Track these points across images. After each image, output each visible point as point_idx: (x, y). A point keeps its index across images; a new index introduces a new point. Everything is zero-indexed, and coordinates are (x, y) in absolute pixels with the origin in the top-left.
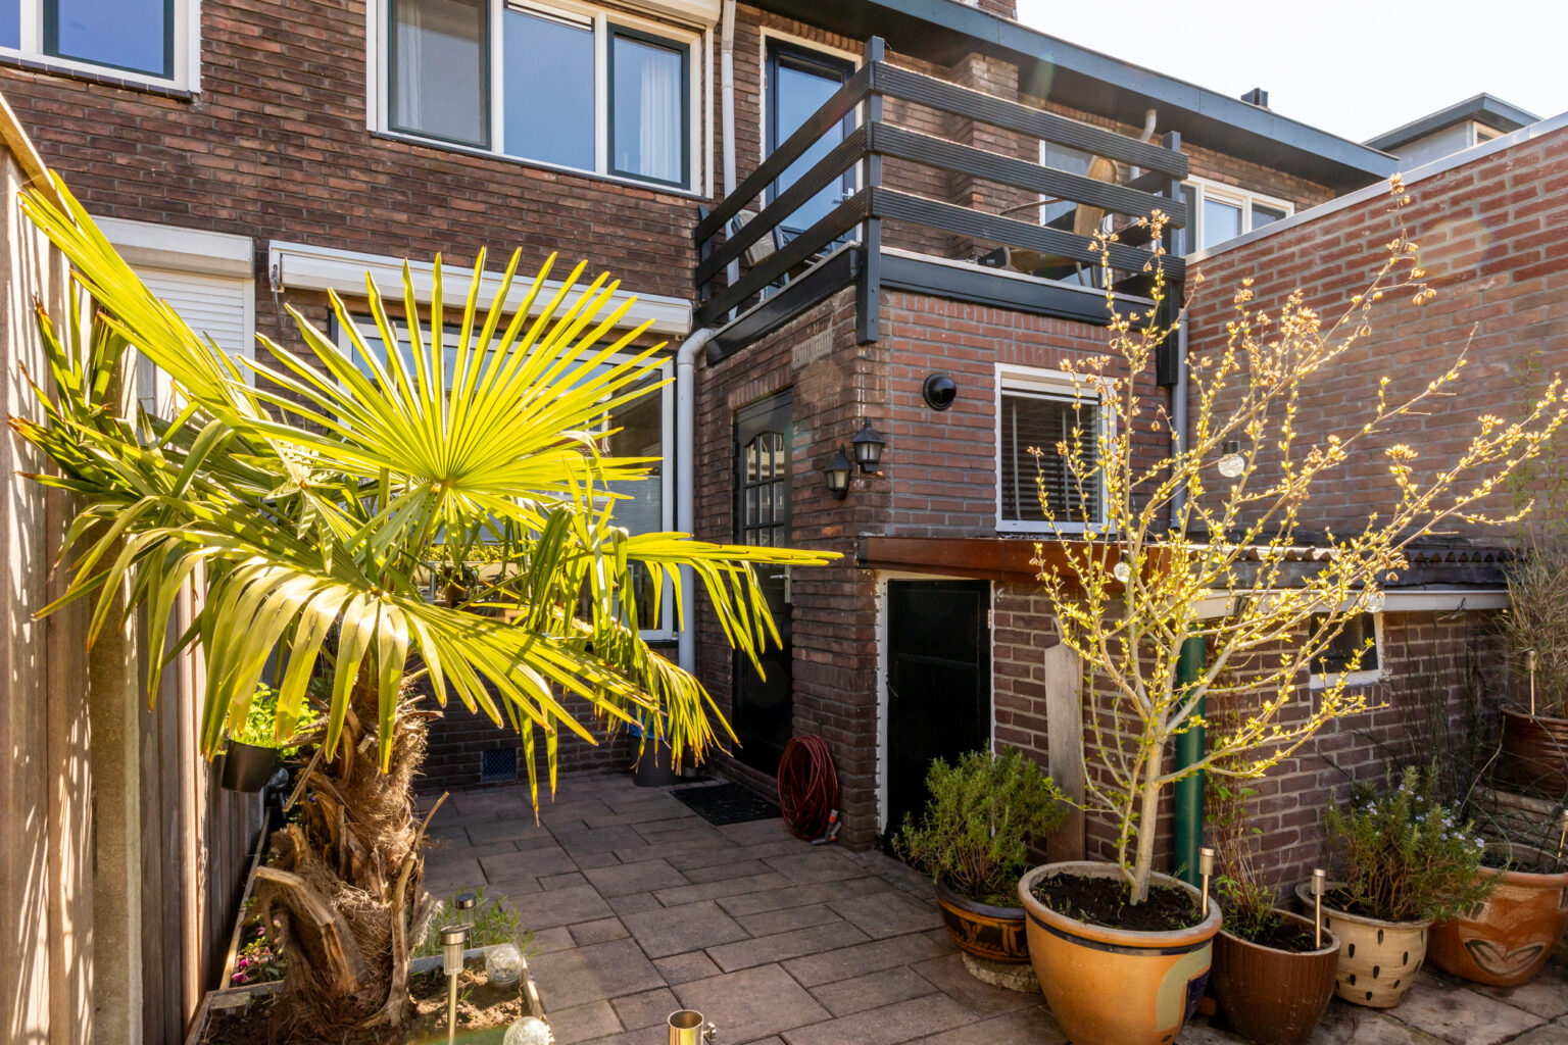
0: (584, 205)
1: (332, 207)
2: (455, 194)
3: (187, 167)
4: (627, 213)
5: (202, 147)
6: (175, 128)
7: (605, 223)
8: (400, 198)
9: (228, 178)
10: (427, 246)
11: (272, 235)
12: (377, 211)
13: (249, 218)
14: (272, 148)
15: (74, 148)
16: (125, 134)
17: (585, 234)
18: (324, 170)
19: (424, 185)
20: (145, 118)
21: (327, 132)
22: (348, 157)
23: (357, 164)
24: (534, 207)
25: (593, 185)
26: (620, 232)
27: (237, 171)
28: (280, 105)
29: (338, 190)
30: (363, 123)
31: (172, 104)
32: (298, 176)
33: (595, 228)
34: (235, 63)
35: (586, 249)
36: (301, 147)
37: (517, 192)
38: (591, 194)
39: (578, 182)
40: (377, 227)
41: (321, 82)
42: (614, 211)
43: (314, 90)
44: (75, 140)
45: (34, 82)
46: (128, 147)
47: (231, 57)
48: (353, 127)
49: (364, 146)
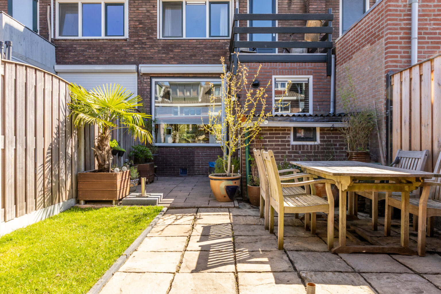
0: (202, 46)
1: (151, 56)
2: (174, 49)
3: (126, 53)
4: (213, 46)
5: (128, 48)
6: (124, 46)
7: (207, 49)
8: (164, 51)
9: (133, 53)
10: (169, 61)
11: (140, 63)
12: (159, 55)
13: (136, 61)
14: (140, 46)
15: (109, 53)
16: (117, 48)
17: (203, 53)
18: (150, 48)
19: (168, 48)
20: (120, 45)
21: (150, 41)
22: (154, 45)
23: (155, 46)
24: (191, 48)
25: (205, 41)
26: (211, 51)
27: (135, 52)
28: (142, 37)
29: (152, 52)
30: (156, 37)
31: (124, 41)
32: (145, 51)
33: (205, 51)
34: (134, 31)
35: (203, 56)
36: (145, 45)
37: (188, 46)
38: (204, 43)
39: (201, 41)
40: (160, 58)
41: (149, 31)
42: (209, 46)
43: (148, 33)
44: (109, 51)
45: (103, 42)
46: (117, 51)
47: (134, 30)
48: (155, 39)
49: (157, 42)
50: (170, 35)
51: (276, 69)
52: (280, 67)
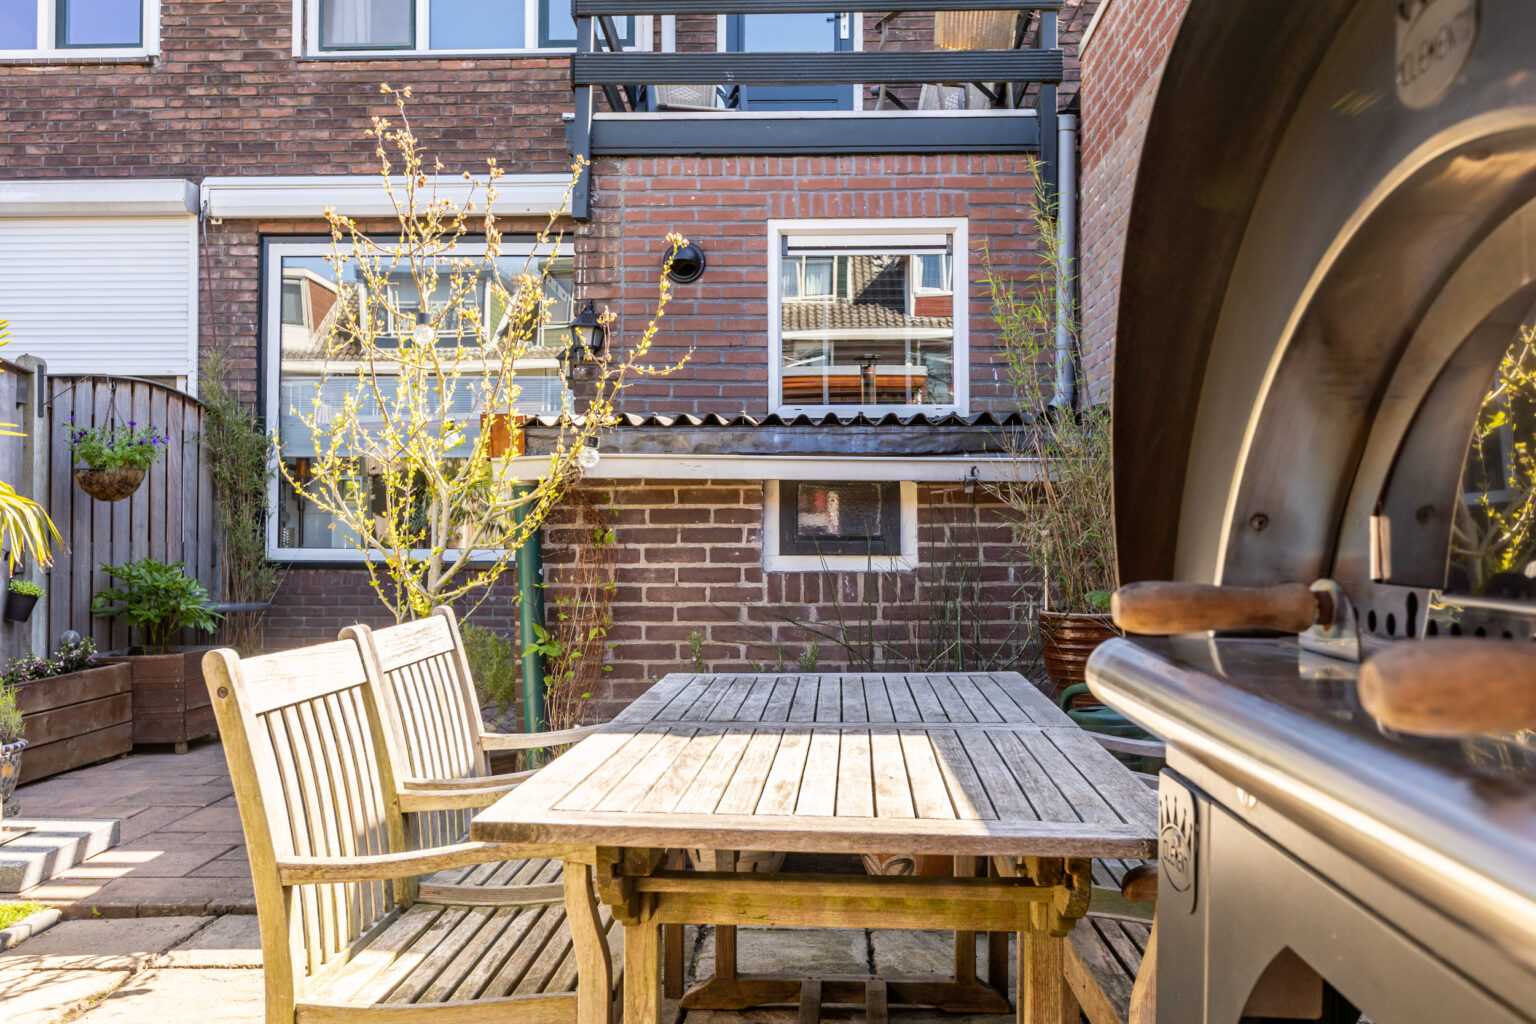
0: (504, 87)
1: (263, 136)
2: (373, 102)
3: (149, 123)
4: (552, 87)
5: (159, 103)
6: (140, 91)
7: (527, 103)
8: (323, 116)
9: (179, 126)
10: (346, 159)
11: (212, 172)
12: (302, 133)
13: (196, 160)
14: (215, 91)
15: (69, 124)
16: (105, 104)
17: (505, 119)
18: (258, 102)
19: (345, 99)
20: (119, 87)
21: (260, 65)
22: (275, 85)
23: (284, 91)
24: (451, 100)
25: (515, 64)
26: (544, 109)
27: (187, 119)
28: (222, 50)
29: (267, 119)
30: (288, 50)
31: (138, 69)
32: (235, 112)
33: (517, 110)
34: (186, 20)
35: (506, 134)
36: (238, 86)
37: (434, 87)
38: (512, 75)
39: (498, 64)
40: (304, 149)
41: (256, 19)
42: (538, 87)
43: (250, 30)
44: (70, 116)
45: (44, 74)
46: (106, 115)
47: (185, 15)
48: (282, 56)
49: (291, 73)
50: (362, 41)
51: (788, 186)
52: (805, 179)
